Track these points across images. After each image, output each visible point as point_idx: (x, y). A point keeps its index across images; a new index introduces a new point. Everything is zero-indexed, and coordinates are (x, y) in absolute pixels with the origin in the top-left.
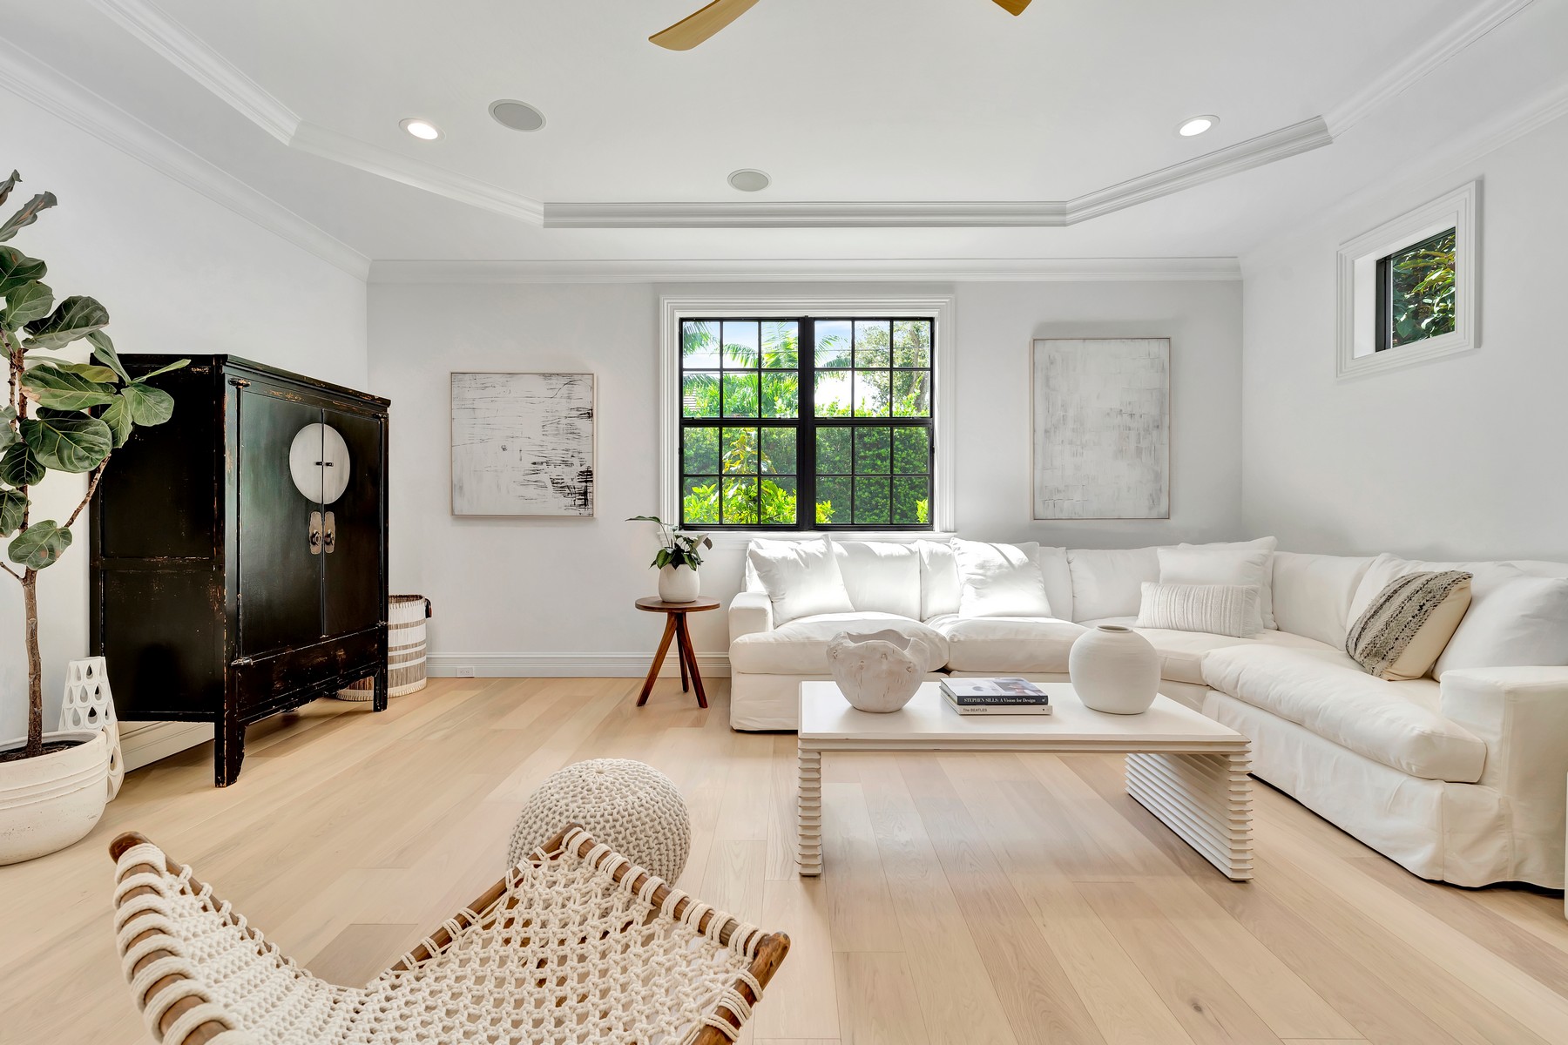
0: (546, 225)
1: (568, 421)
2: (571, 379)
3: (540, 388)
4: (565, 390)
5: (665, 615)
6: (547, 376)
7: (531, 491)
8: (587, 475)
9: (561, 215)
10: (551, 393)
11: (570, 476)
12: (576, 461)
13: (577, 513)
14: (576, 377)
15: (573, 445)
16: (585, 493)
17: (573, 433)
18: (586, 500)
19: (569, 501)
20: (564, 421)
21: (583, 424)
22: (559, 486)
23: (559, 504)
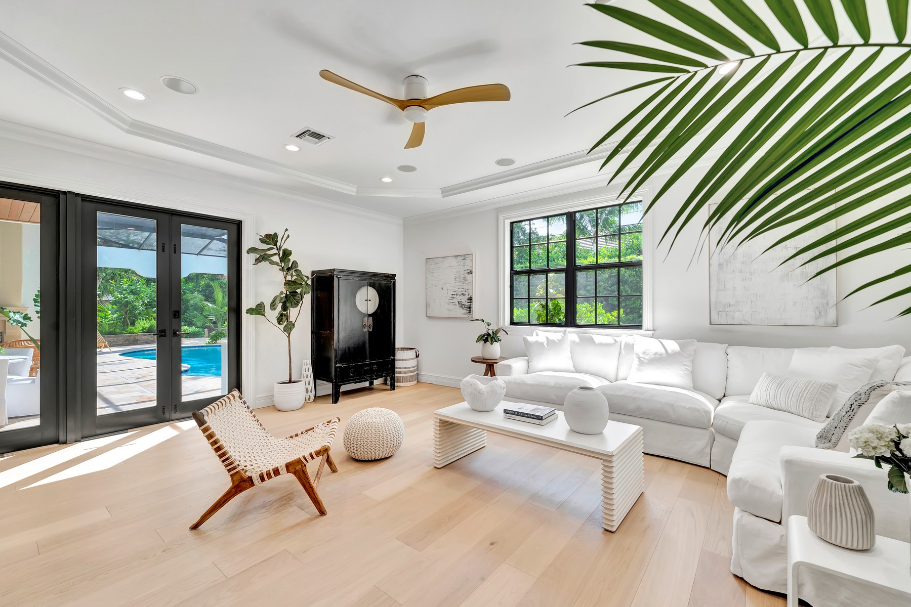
0: (443, 197)
1: (464, 276)
2: (464, 257)
3: (453, 262)
4: (462, 263)
5: (485, 365)
6: (456, 257)
7: (451, 307)
8: (470, 299)
9: (447, 192)
10: (457, 264)
11: (464, 300)
12: (466, 293)
13: (467, 316)
14: (466, 256)
15: (465, 286)
16: (470, 308)
17: (465, 281)
18: (470, 310)
19: (464, 311)
20: (462, 276)
21: (468, 276)
22: (461, 304)
23: (461, 312)
